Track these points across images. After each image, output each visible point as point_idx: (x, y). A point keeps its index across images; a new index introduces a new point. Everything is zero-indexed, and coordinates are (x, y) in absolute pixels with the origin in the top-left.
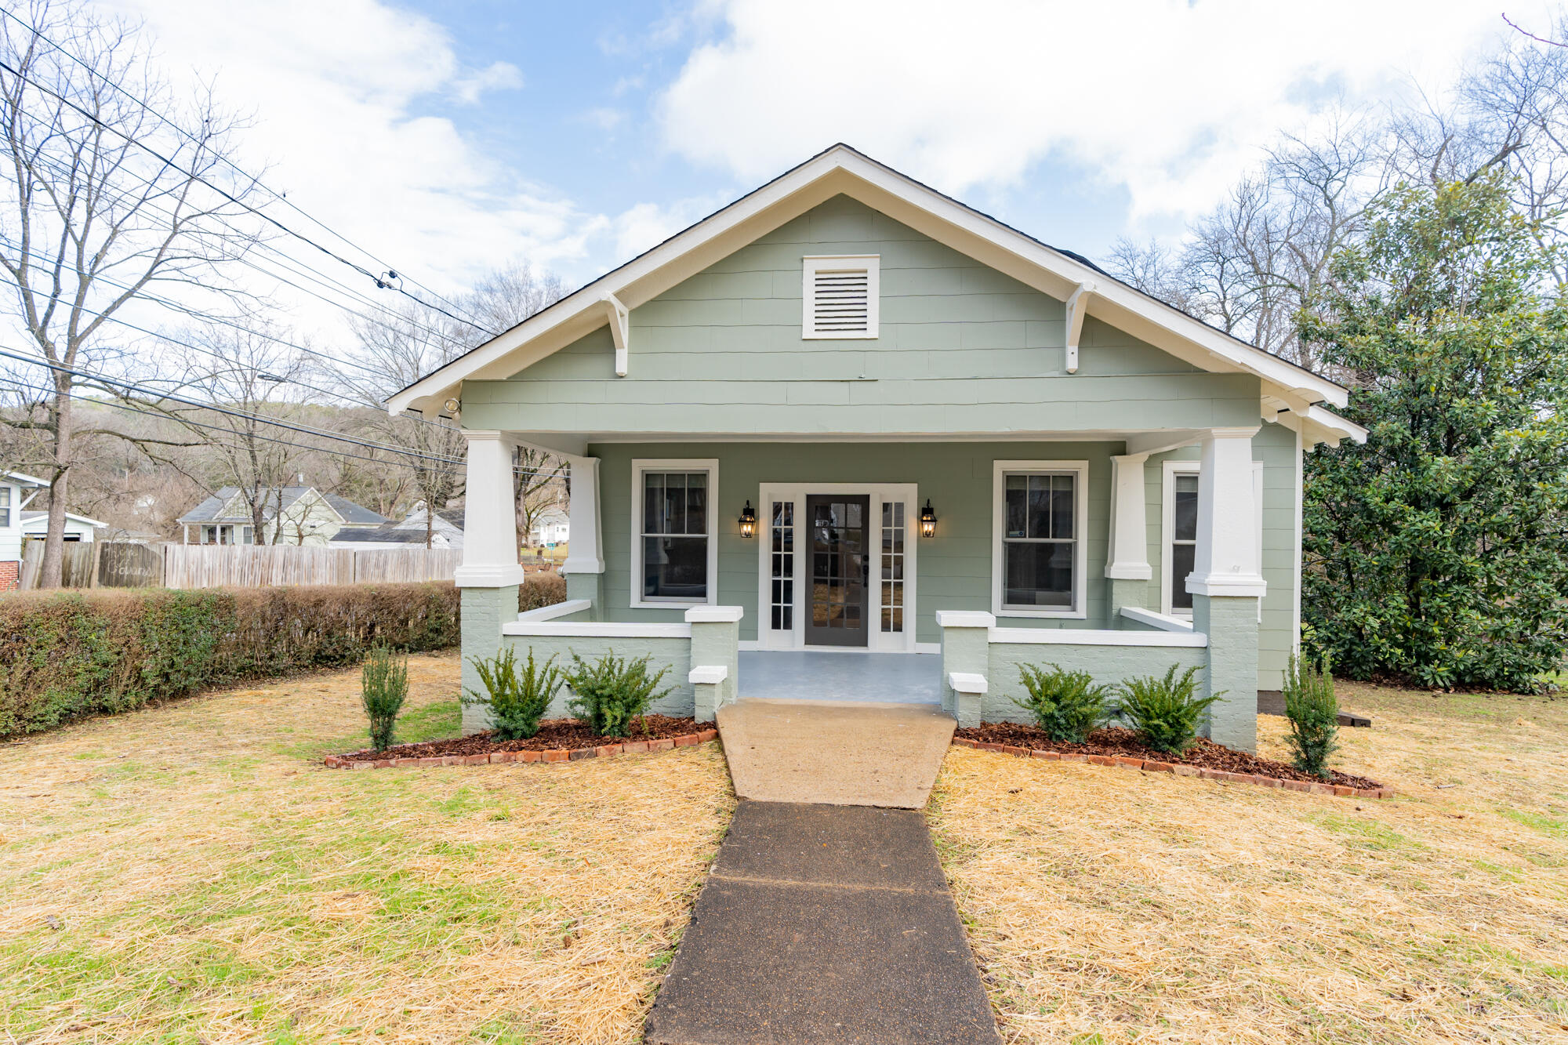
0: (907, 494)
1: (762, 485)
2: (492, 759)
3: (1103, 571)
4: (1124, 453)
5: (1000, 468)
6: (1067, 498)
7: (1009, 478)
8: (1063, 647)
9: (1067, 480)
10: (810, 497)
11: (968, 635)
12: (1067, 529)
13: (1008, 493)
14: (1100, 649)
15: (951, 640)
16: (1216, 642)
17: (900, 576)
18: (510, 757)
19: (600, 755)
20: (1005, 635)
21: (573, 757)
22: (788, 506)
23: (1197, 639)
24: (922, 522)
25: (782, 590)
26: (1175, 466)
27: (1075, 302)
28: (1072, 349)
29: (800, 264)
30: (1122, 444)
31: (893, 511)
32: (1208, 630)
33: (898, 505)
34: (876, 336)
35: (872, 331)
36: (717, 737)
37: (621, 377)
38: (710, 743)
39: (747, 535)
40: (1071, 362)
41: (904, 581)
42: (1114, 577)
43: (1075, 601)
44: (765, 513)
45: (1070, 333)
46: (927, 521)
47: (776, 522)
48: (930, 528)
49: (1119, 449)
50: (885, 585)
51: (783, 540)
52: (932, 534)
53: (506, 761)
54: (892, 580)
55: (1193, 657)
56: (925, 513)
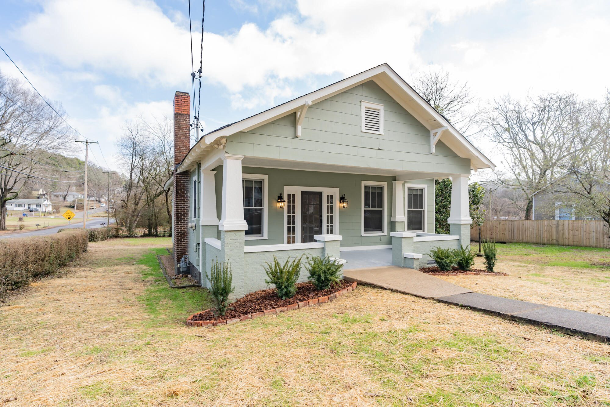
0: (335, 192)
1: (285, 186)
2: (300, 306)
3: (391, 219)
4: (395, 180)
5: (364, 183)
6: (381, 195)
7: (366, 187)
8: (429, 242)
9: (381, 188)
10: (302, 192)
11: (408, 240)
12: (381, 205)
13: (365, 192)
14: (438, 242)
15: (404, 242)
16: (462, 238)
17: (332, 223)
18: (307, 303)
19: (337, 297)
20: (416, 239)
21: (330, 299)
22: (294, 195)
23: (456, 237)
24: (341, 202)
25: (291, 230)
26: (408, 185)
27: (440, 131)
28: (434, 146)
29: (360, 103)
30: (396, 177)
31: (330, 198)
32: (460, 234)
33: (332, 196)
34: (383, 134)
35: (382, 132)
36: (358, 284)
37: (297, 137)
38: (359, 286)
39: (281, 207)
40: (433, 150)
41: (333, 224)
42: (396, 221)
43: (384, 230)
44: (286, 198)
45: (434, 141)
46: (344, 202)
47: (289, 202)
48: (345, 204)
49: (395, 179)
50: (328, 226)
51: (291, 209)
52: (346, 207)
53: (305, 305)
54: (330, 224)
55: (456, 243)
56: (342, 199)
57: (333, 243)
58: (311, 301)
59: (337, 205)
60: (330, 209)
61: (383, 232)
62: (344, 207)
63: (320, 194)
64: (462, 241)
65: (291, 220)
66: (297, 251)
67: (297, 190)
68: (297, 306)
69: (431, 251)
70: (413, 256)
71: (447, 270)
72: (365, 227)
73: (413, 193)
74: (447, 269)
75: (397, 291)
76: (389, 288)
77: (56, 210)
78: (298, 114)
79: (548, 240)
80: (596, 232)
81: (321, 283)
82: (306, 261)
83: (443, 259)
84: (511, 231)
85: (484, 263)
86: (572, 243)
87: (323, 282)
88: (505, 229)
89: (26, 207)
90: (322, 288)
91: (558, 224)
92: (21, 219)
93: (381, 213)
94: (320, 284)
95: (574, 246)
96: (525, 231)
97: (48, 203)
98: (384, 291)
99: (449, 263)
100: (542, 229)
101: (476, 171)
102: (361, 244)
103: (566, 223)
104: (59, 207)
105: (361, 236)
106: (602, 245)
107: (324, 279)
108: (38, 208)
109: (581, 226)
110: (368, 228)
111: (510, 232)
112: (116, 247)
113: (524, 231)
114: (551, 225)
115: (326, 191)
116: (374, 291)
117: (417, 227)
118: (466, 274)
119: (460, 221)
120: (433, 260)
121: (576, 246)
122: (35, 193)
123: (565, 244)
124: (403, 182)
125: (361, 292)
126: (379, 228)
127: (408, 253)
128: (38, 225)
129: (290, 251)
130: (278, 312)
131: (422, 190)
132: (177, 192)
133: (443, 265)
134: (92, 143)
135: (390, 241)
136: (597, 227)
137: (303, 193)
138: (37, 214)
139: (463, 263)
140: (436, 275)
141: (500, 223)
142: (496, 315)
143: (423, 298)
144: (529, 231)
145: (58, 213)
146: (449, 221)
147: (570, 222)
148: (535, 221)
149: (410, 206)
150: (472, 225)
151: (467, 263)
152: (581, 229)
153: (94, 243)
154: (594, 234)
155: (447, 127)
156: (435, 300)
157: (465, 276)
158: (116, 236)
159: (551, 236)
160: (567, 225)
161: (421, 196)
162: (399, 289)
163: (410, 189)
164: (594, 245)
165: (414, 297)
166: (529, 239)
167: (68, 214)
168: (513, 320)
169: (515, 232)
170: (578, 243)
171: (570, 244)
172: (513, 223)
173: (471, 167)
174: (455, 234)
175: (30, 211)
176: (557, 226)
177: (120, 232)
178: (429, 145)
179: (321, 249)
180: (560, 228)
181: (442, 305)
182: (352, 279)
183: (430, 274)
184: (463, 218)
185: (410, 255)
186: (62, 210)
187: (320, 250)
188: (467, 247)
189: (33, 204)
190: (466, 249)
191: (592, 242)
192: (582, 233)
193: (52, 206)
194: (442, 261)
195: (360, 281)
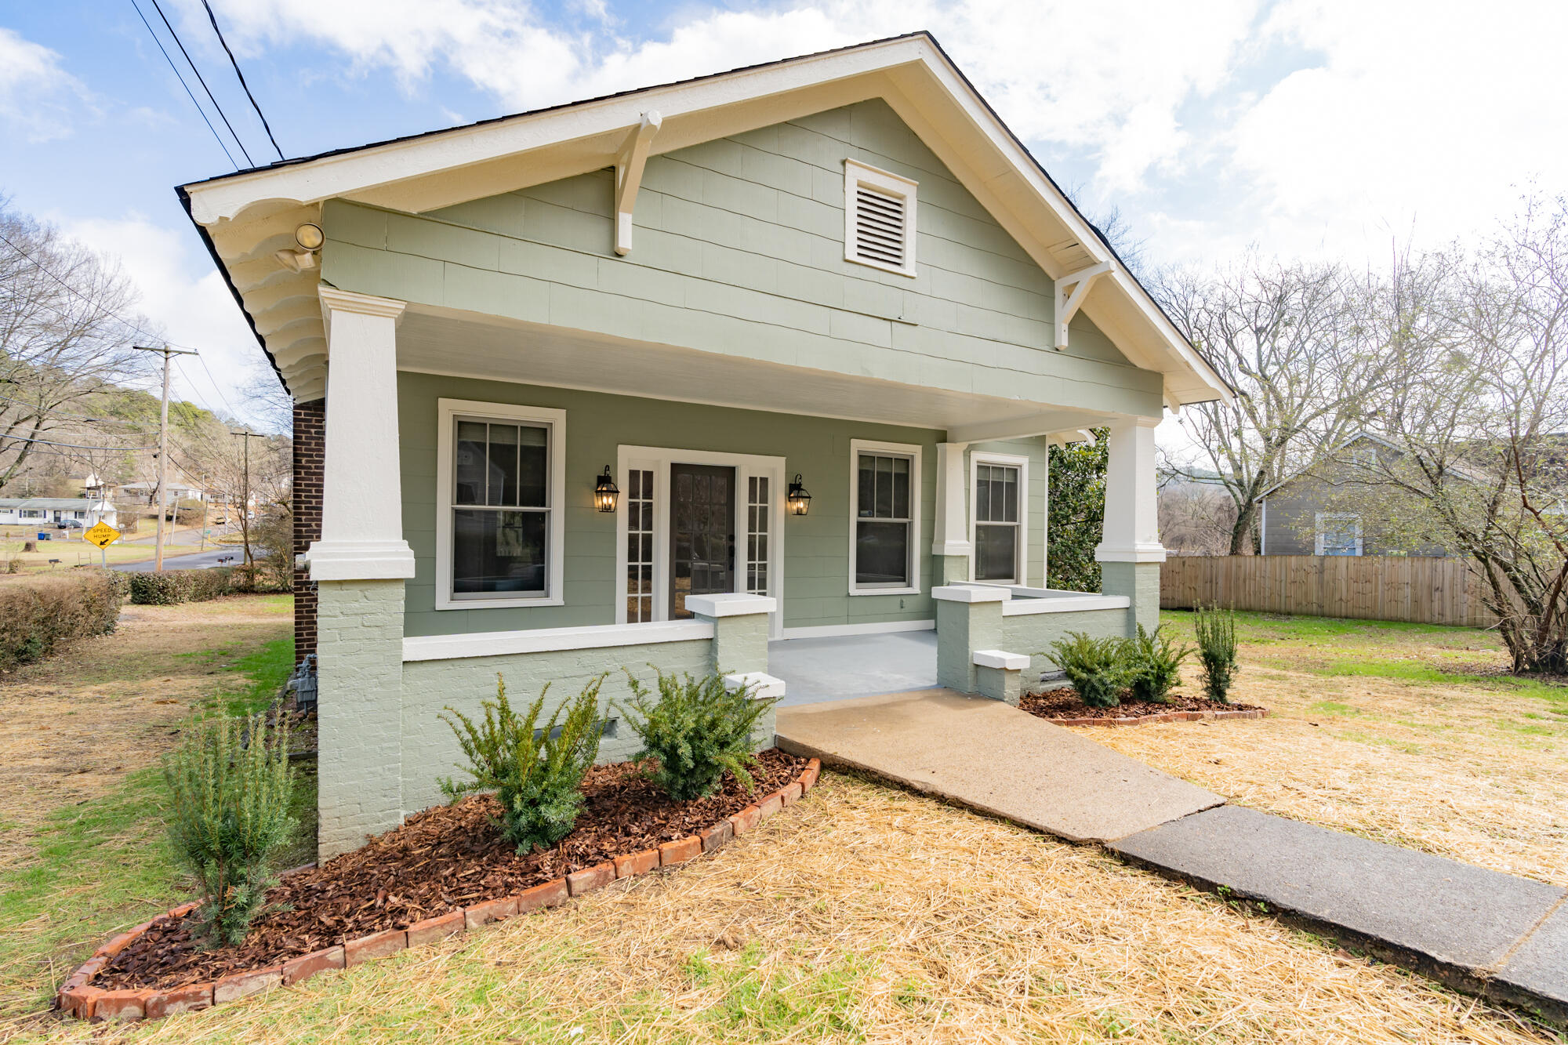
0: (774, 469)
1: (621, 447)
2: (575, 888)
4: (945, 441)
5: (857, 446)
6: (904, 480)
7: (863, 458)
8: (1047, 617)
9: (906, 462)
10: (673, 466)
11: (988, 609)
12: (904, 510)
13: (861, 473)
14: (1070, 615)
15: (974, 616)
16: (1139, 602)
17: (763, 556)
18: (606, 874)
19: (738, 832)
20: (1011, 607)
21: (708, 845)
22: (649, 476)
23: (1122, 601)
24: (790, 499)
25: (641, 577)
26: (977, 457)
27: (1085, 280)
28: (1065, 327)
29: (841, 167)
30: (945, 432)
31: (759, 487)
32: (1130, 592)
33: (764, 481)
34: (914, 275)
35: (909, 268)
36: (824, 767)
37: (620, 256)
38: (829, 778)
39: (607, 509)
40: (1063, 340)
41: (768, 562)
42: (946, 553)
43: (911, 578)
44: (623, 483)
45: (1064, 313)
46: (798, 498)
47: (633, 494)
48: (801, 505)
49: (942, 437)
50: (751, 567)
51: (641, 516)
52: (804, 511)
53: (602, 882)
54: (757, 562)
55: (1120, 617)
56: (795, 490)
57: (744, 622)
58: (627, 863)
59: (779, 505)
60: (759, 519)
61: (909, 585)
62: (799, 513)
63: (730, 472)
64: (1137, 611)
65: (641, 549)
66: (615, 653)
67: (658, 460)
68: (564, 892)
69: (1055, 644)
70: (1003, 660)
71: (1107, 706)
72: (859, 569)
73: (992, 477)
74: (1104, 702)
75: (960, 805)
76: (931, 789)
77: (128, 524)
78: (621, 172)
79: (1298, 604)
80: (1414, 586)
81: (684, 776)
82: (630, 693)
83: (1091, 671)
84: (1211, 581)
85: (1200, 678)
86: (1356, 612)
87: (691, 772)
88: (1196, 578)
89: (50, 516)
90: (688, 795)
91: (1322, 565)
92: (28, 547)
93: (903, 531)
94: (681, 781)
95: (1359, 618)
96: (1245, 581)
97: (105, 508)
98: (912, 804)
99: (1112, 683)
100: (1283, 578)
101: (1176, 411)
102: (848, 620)
103: (1343, 562)
104: (135, 519)
105: (848, 594)
106: (1427, 617)
107: (691, 765)
108: (79, 520)
109: (1377, 571)
110: (867, 572)
111: (1208, 585)
112: (222, 620)
113: (1241, 582)
114: (1305, 567)
115: (748, 466)
116: (877, 799)
117: (1002, 570)
118: (1166, 719)
119: (1134, 553)
120: (1056, 668)
121: (1366, 618)
122: (76, 485)
123: (1338, 614)
124: (964, 446)
125: (830, 804)
126: (900, 573)
127: (986, 650)
128: (56, 561)
129: (589, 653)
130: (472, 923)
131: (1014, 471)
132: (295, 461)
133: (1094, 689)
134: (180, 353)
135: (930, 609)
136: (1417, 573)
137: (676, 468)
138: (78, 535)
139: (1149, 682)
140: (1077, 723)
141: (1184, 563)
142: (1406, 964)
143: (1061, 839)
144: (1252, 582)
145: (133, 532)
146: (1102, 553)
147: (1351, 560)
148: (1268, 559)
149: (982, 514)
150: (1163, 566)
151: (1161, 679)
152: (1377, 577)
153: (167, 609)
154: (1408, 591)
155: (1108, 263)
156: (1106, 850)
157: (1162, 726)
158: (247, 590)
159: (1306, 594)
160: (1344, 569)
161: (1013, 487)
162: (968, 797)
163: (983, 468)
164: (1407, 616)
165: (1025, 834)
166: (1253, 602)
167: (99, 533)
168: (1506, 1005)
169: (1220, 584)
170: (1369, 612)
171: (1350, 613)
172: (1214, 563)
173: (1166, 401)
174: (1117, 593)
175: (60, 527)
176: (1321, 571)
177: (259, 578)
178: (1052, 323)
179: (703, 644)
180: (1327, 576)
181: (1141, 884)
182: (804, 746)
183: (1059, 723)
184: (1140, 546)
185: (992, 658)
186: (140, 524)
187: (701, 648)
188: (1156, 633)
189: (67, 511)
190: (1153, 638)
191: (1405, 610)
192: (1380, 588)
193: (118, 516)
194: (1090, 676)
195: (832, 757)
